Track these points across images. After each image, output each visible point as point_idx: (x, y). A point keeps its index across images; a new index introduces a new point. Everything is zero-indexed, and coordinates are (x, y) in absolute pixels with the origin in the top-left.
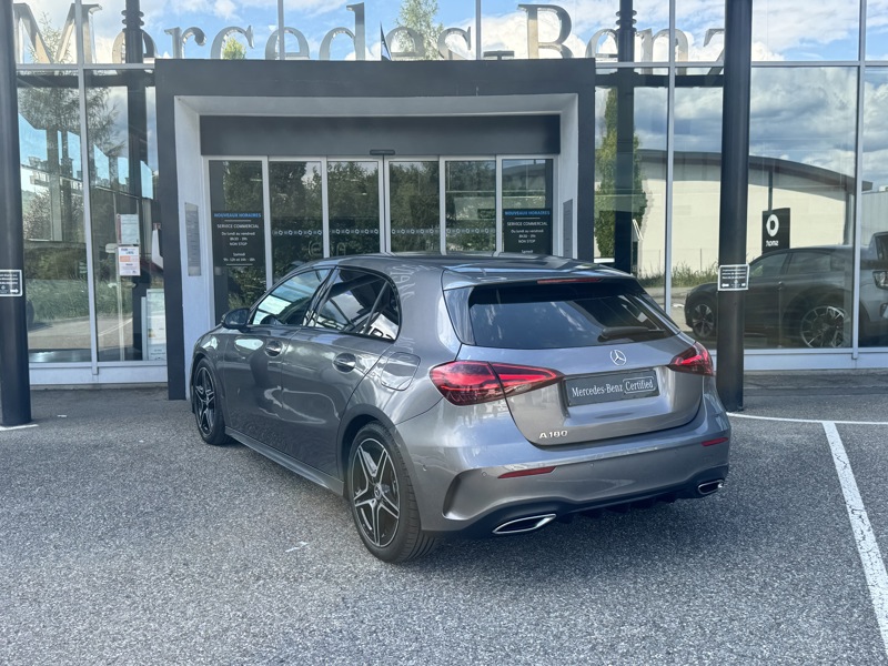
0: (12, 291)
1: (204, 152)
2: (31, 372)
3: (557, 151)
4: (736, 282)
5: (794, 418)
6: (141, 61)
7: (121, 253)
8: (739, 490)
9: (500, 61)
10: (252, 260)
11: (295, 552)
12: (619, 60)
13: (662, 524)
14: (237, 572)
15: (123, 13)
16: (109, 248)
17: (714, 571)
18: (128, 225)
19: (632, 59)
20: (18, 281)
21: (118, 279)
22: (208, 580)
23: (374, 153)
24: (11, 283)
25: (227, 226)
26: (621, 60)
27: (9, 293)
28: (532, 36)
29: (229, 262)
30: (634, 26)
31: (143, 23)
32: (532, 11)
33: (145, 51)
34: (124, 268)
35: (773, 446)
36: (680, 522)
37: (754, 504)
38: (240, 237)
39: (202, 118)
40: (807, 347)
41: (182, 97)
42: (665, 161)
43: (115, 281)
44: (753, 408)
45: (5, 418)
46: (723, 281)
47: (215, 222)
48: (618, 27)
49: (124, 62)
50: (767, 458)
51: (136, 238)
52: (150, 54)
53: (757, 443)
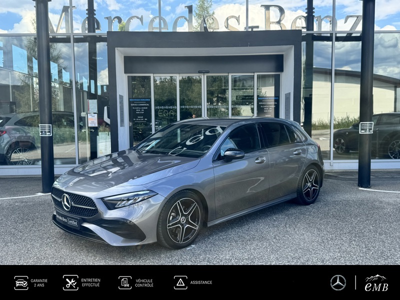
0: (47, 134)
1: (126, 72)
2: (55, 169)
3: (282, 71)
4: (368, 130)
5: (394, 191)
6: (94, 32)
7: (89, 117)
8: (380, 224)
9: (252, 31)
10: (146, 119)
11: (191, 250)
12: (307, 30)
13: (350, 239)
14: (168, 258)
15: (87, 10)
16: (83, 114)
17: (379, 260)
18: (93, 104)
19: (313, 30)
20: (50, 129)
21: (87, 127)
22: (157, 261)
23: (200, 72)
24: (47, 130)
25: (135, 105)
26: (308, 30)
27: (46, 134)
28: (267, 19)
29: (136, 120)
30: (313, 14)
31: (95, 15)
32: (267, 7)
33: (96, 27)
34: (91, 123)
35: (389, 204)
36: (358, 238)
37: (388, 230)
38: (141, 109)
39: (125, 57)
40: (391, 158)
41: (118, 48)
42: (331, 74)
43: (85, 129)
44: (375, 186)
45: (43, 189)
46: (362, 129)
47: (130, 103)
48: (306, 15)
49: (87, 32)
50: (388, 209)
51: (96, 110)
52: (98, 28)
53: (381, 202)
